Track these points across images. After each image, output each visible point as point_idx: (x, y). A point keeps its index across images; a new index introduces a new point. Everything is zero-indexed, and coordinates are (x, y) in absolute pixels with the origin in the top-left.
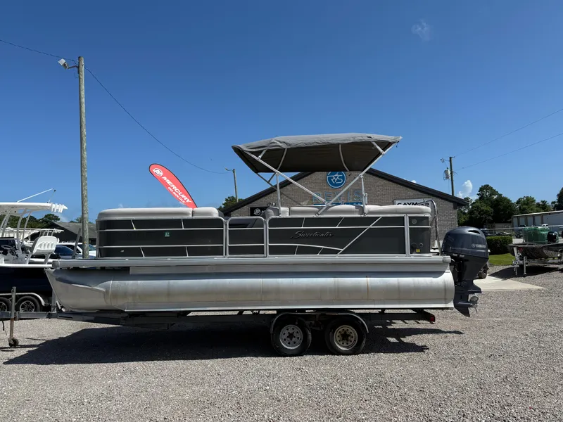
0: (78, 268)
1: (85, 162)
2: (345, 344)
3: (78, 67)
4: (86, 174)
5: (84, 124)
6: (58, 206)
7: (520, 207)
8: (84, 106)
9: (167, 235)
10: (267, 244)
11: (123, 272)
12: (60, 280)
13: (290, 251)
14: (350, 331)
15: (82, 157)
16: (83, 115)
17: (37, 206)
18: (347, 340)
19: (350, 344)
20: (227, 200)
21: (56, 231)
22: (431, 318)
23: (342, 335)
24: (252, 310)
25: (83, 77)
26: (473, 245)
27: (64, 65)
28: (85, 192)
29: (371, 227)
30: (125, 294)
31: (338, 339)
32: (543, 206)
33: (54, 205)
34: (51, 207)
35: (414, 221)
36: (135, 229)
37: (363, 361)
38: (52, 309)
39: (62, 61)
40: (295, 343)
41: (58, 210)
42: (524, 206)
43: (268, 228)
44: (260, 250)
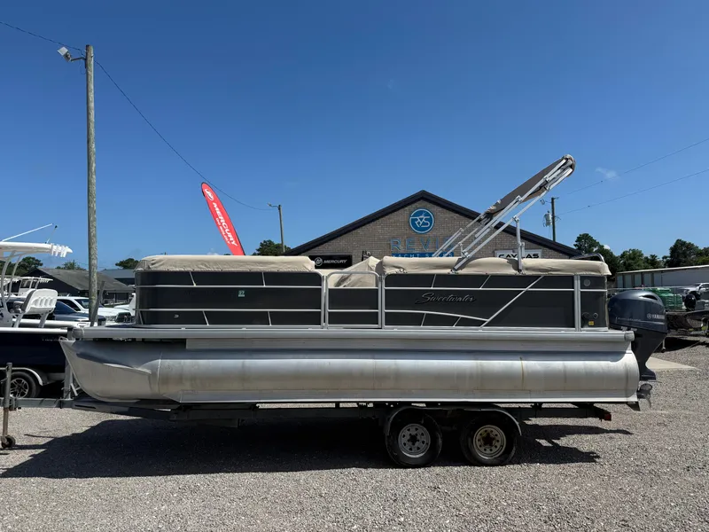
0: (111, 339)
1: (94, 189)
2: (488, 451)
3: (86, 60)
4: (94, 206)
5: (92, 138)
6: (60, 248)
7: (625, 263)
8: (92, 113)
9: (241, 294)
10: (382, 310)
11: (176, 346)
12: (82, 356)
13: (415, 320)
14: (495, 432)
15: (89, 182)
16: (92, 125)
17: (30, 248)
18: (491, 445)
19: (494, 450)
20: (262, 245)
21: (42, 280)
22: (605, 415)
23: (484, 438)
24: (358, 402)
25: (91, 74)
26: (649, 316)
27: (66, 56)
28: (93, 230)
29: (528, 289)
30: (181, 378)
31: (478, 444)
32: (652, 262)
33: (55, 247)
34: (51, 250)
35: (587, 283)
36: (195, 286)
37: (518, 475)
38: (65, 395)
39: (63, 51)
40: (418, 448)
41: (59, 254)
42: (630, 261)
43: (384, 288)
44: (372, 319)
